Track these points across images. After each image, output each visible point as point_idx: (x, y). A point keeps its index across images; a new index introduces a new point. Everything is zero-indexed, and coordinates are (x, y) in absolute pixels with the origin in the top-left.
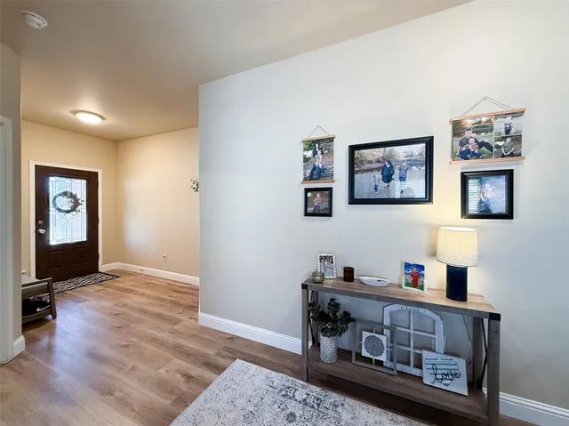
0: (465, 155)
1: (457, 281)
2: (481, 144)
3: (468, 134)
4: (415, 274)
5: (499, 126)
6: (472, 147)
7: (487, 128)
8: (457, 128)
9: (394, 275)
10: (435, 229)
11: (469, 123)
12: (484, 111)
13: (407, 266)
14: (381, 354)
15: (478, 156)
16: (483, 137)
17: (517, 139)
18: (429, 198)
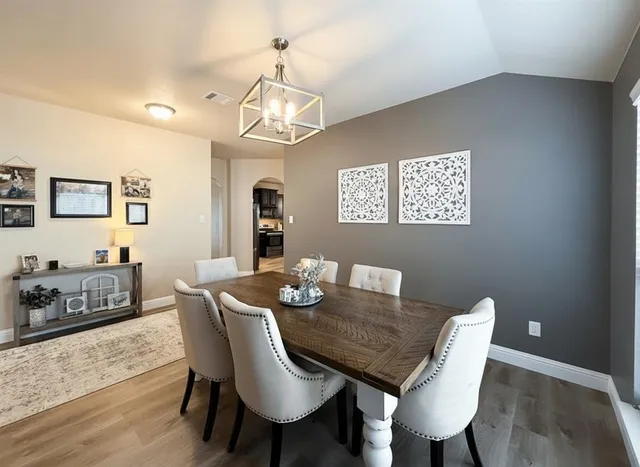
0: (127, 194)
1: (125, 254)
2: (135, 190)
3: (129, 184)
4: (102, 256)
5: (142, 183)
6: (131, 191)
7: (137, 184)
8: (124, 181)
9: (88, 260)
10: (114, 231)
11: (129, 179)
12: (136, 175)
13: (97, 252)
14: (71, 308)
15: (133, 196)
16: (135, 187)
17: (148, 190)
18: (109, 215)
